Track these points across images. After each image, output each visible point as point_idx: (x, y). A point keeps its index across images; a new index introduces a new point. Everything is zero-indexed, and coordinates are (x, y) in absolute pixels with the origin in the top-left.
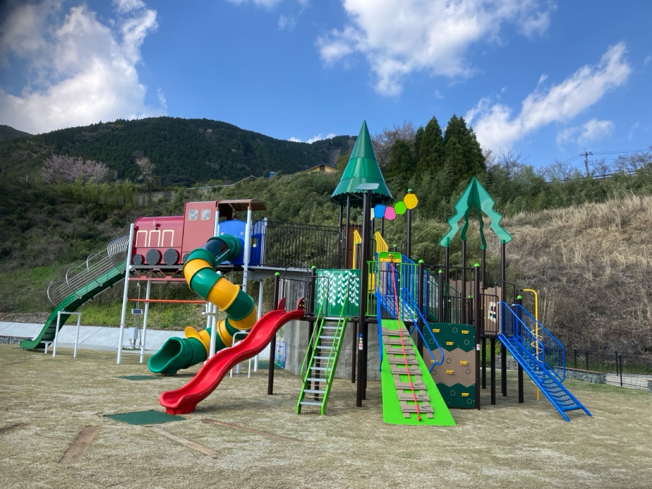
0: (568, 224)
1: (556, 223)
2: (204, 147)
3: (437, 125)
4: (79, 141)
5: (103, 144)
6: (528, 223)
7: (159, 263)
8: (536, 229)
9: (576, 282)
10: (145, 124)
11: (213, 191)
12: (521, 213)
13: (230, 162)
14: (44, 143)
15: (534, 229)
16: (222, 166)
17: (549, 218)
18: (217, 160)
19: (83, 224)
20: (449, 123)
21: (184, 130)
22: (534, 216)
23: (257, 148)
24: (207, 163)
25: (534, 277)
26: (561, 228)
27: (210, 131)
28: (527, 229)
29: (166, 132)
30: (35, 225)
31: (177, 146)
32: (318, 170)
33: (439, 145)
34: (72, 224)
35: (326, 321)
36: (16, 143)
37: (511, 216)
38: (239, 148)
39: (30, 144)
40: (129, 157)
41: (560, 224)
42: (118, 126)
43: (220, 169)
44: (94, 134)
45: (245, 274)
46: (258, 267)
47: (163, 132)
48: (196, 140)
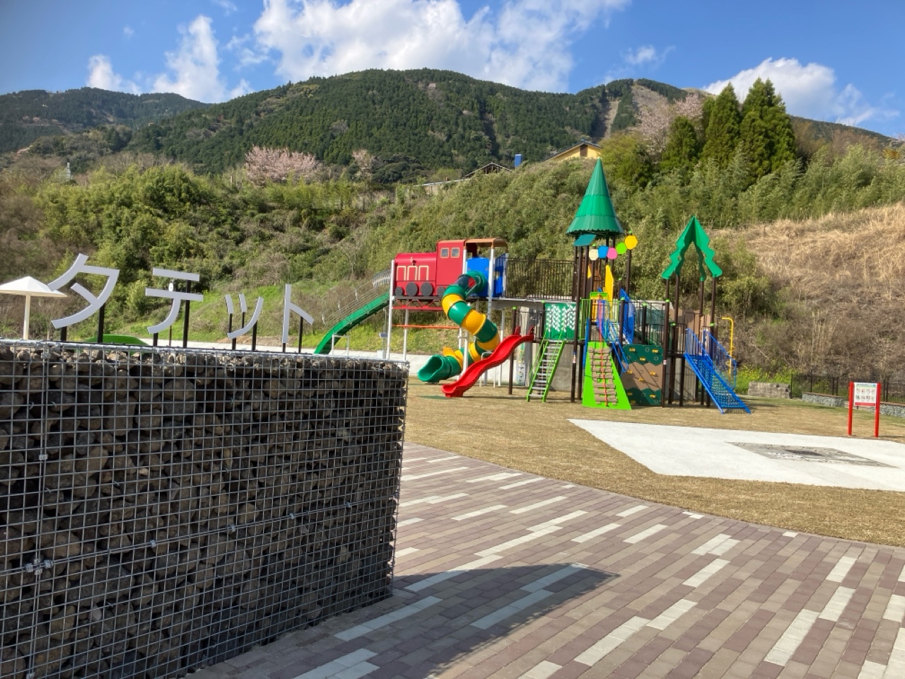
0: (890, 227)
1: (873, 227)
2: (425, 110)
3: (733, 94)
4: (264, 111)
5: (294, 114)
6: (837, 227)
7: (417, 295)
8: (846, 234)
9: (871, 302)
10: (346, 81)
11: (444, 188)
12: (830, 214)
13: (460, 129)
14: (222, 117)
15: (842, 235)
16: (450, 137)
17: (866, 220)
18: (443, 128)
19: (299, 234)
20: (751, 90)
21: (398, 87)
22: (845, 218)
23: (498, 107)
24: (430, 132)
25: (818, 297)
26: (880, 234)
27: (433, 85)
28: (836, 235)
29: (375, 91)
30: (248, 237)
31: (390, 111)
32: (577, 155)
33: (733, 124)
34: (287, 235)
35: (549, 343)
36: (189, 119)
37: (816, 217)
38: (472, 109)
39: (205, 118)
40: (328, 130)
41: (880, 227)
42: (312, 87)
43: (448, 141)
44: (282, 100)
45: (489, 304)
46: (500, 298)
47: (370, 92)
48: (414, 100)
